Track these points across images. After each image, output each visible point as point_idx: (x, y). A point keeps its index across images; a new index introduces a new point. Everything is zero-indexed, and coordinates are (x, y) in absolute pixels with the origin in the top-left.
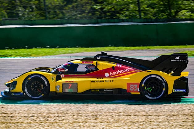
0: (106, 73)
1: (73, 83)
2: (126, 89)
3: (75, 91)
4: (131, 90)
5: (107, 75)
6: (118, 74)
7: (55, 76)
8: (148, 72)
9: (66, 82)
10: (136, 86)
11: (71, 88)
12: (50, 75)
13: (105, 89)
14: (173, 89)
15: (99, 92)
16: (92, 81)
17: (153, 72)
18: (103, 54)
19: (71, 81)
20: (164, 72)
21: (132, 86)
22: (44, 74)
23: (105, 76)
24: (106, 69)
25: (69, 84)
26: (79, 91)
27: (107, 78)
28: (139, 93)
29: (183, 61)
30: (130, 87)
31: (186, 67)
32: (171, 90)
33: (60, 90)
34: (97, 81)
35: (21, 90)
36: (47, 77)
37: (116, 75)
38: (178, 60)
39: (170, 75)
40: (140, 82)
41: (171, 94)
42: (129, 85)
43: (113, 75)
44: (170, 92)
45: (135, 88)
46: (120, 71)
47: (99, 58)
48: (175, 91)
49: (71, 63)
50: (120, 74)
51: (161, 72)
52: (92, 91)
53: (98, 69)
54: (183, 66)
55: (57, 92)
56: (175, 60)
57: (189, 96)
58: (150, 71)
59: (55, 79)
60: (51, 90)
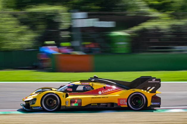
0: (99, 91)
1: (78, 99)
2: (117, 103)
3: (80, 105)
4: (121, 103)
5: (100, 92)
6: (108, 92)
7: (65, 94)
8: (133, 90)
9: (73, 98)
10: (125, 100)
11: (77, 103)
12: (61, 93)
13: (102, 103)
14: (151, 102)
15: (97, 105)
16: (92, 98)
17: (137, 90)
18: (95, 77)
19: (77, 98)
20: (144, 90)
21: (121, 101)
22: (57, 93)
23: (99, 94)
24: (99, 89)
25: (76, 100)
26: (83, 105)
27: (101, 95)
28: (127, 106)
29: (158, 82)
30: (120, 102)
31: (160, 86)
32: (150, 104)
33: (69, 105)
34: (96, 98)
35: (40, 105)
36: (59, 95)
37: (106, 92)
38: (155, 82)
39: (148, 92)
40: (127, 98)
41: (149, 106)
42: (119, 100)
43: (105, 93)
44: (149, 105)
45: (124, 102)
46: (109, 90)
47: (93, 80)
48: (153, 104)
49: (73, 84)
50: (109, 92)
51: (143, 90)
52: (92, 105)
53: (94, 89)
54: (157, 85)
55: (67, 106)
56: (152, 82)
57: (161, 108)
58: (135, 90)
59: (65, 96)
60: (62, 105)
